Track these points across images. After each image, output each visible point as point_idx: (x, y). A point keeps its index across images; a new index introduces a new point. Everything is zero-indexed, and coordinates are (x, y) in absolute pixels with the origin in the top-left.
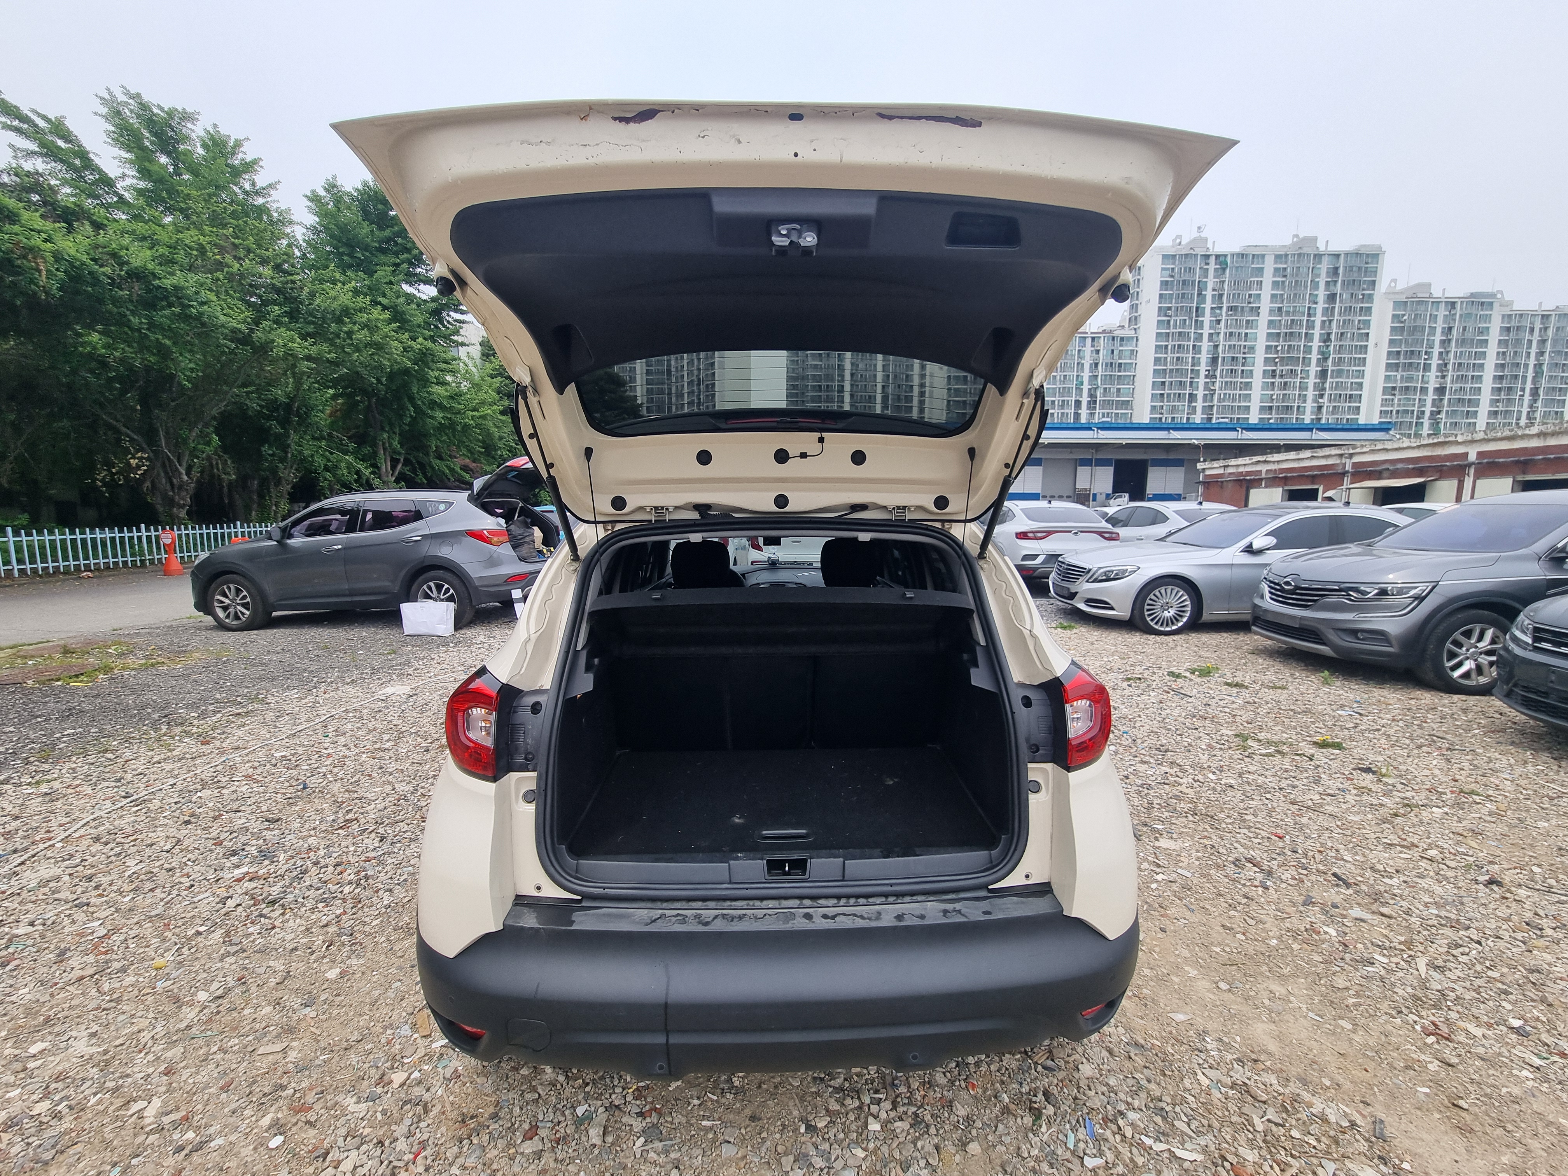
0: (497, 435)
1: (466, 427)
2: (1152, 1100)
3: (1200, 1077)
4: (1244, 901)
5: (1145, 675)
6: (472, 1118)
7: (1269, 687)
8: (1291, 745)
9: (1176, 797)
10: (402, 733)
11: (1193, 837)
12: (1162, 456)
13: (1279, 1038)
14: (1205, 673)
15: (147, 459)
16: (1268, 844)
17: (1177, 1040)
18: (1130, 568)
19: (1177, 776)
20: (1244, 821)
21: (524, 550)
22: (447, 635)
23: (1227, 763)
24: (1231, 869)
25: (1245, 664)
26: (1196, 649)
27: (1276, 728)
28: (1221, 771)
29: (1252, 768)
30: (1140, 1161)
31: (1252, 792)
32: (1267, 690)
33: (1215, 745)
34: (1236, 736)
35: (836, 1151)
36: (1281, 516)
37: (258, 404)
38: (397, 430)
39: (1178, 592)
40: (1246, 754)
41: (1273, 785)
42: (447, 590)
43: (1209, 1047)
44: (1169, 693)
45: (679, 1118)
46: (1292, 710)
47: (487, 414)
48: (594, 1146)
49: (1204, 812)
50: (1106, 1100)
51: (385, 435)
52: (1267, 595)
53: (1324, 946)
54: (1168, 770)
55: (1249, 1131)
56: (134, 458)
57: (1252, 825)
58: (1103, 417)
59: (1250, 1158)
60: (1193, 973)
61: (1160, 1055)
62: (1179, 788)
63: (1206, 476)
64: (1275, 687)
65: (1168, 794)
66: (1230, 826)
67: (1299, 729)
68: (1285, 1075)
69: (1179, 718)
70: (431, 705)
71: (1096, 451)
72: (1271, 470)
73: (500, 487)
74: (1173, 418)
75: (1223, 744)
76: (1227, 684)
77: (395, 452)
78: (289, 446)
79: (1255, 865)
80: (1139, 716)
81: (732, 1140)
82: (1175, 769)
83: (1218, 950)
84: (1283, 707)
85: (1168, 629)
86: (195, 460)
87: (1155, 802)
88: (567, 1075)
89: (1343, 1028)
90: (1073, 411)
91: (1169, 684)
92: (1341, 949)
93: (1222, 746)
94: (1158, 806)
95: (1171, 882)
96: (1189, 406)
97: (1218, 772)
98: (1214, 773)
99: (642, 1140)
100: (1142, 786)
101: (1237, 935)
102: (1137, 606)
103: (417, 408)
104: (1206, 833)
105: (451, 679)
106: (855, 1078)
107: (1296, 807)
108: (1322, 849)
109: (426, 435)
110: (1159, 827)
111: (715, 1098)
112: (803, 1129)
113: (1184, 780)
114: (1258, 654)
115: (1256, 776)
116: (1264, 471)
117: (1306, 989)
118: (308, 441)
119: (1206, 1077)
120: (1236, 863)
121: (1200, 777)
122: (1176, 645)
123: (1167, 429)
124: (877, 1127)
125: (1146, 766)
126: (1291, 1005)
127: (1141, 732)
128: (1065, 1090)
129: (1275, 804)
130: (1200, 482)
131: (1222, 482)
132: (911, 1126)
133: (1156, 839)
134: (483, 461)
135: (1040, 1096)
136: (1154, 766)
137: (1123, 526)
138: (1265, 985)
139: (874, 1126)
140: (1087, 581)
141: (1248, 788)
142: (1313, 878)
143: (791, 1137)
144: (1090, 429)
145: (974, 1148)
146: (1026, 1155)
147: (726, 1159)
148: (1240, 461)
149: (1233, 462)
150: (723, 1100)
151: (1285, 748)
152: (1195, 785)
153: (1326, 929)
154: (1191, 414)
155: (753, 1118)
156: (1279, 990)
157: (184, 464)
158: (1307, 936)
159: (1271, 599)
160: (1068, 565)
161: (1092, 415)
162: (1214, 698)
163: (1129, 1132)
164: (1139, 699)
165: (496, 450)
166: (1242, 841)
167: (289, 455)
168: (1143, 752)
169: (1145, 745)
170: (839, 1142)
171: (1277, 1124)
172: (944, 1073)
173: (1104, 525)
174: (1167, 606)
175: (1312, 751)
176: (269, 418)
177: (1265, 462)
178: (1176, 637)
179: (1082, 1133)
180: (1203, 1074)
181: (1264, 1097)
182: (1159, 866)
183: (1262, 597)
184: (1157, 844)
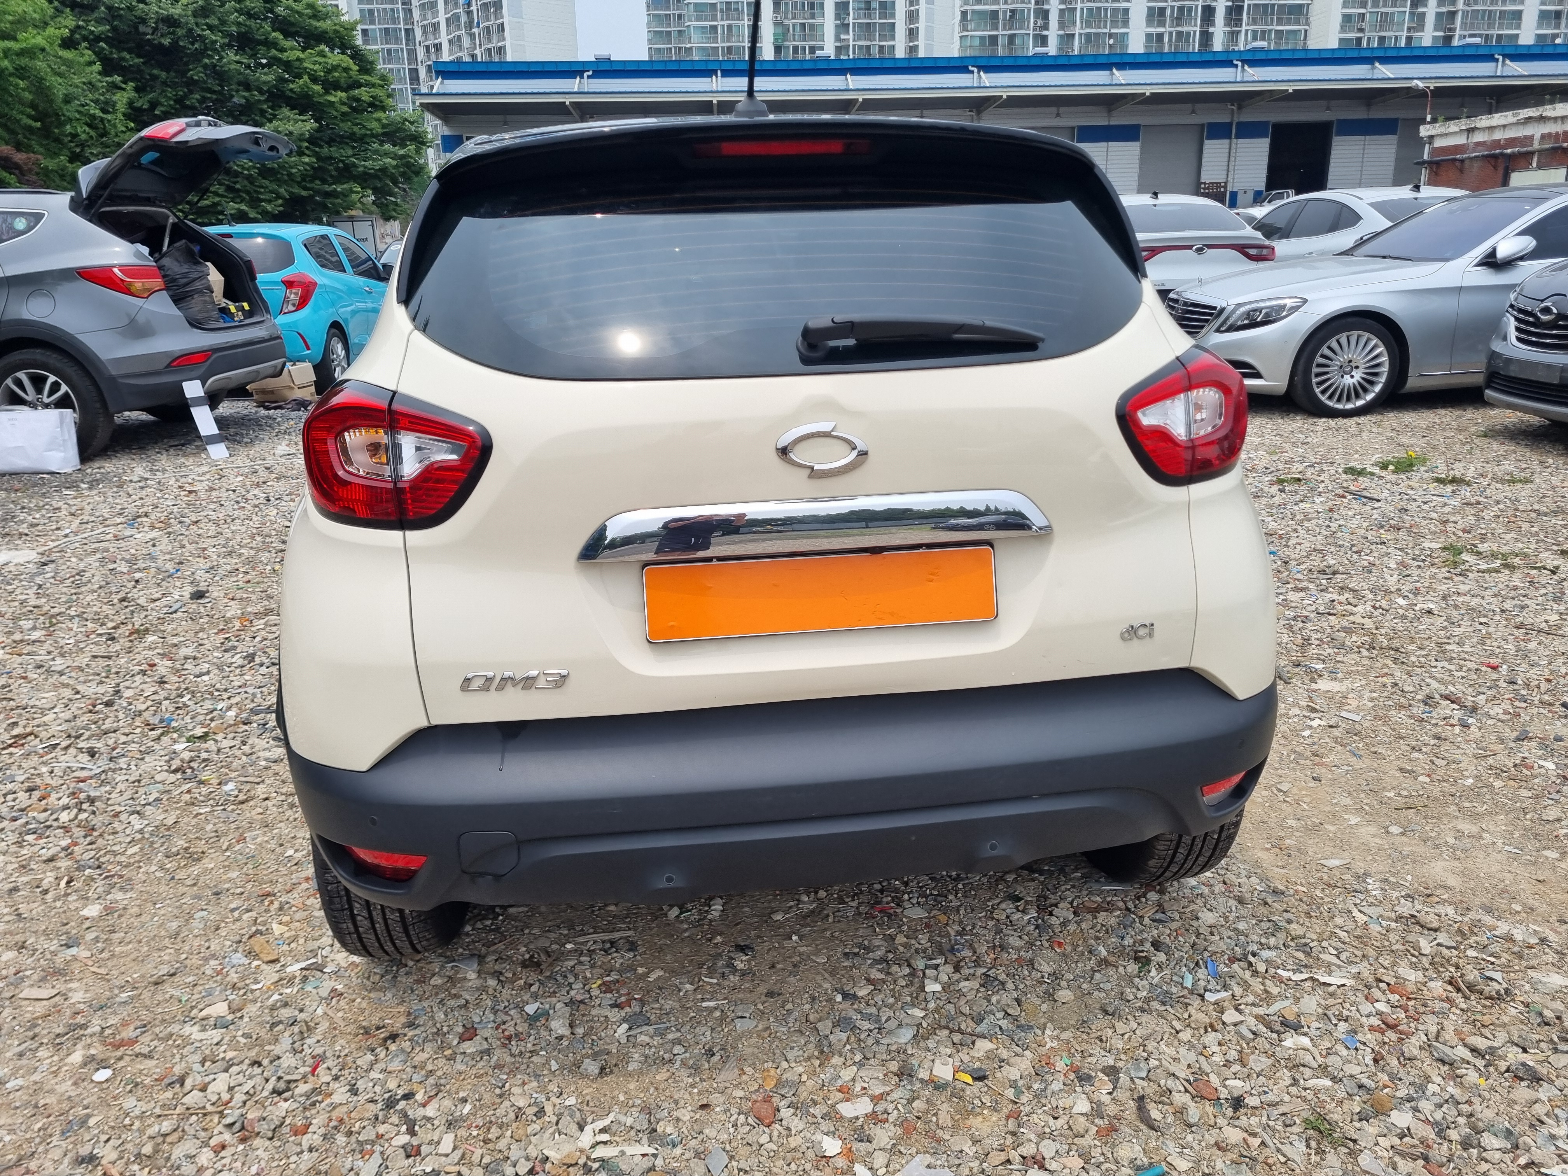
0: (59, 90)
2: (1292, 940)
3: (1356, 913)
4: (1433, 742)
5: (1308, 475)
6: (378, 1028)
7: (1503, 481)
8: (1527, 556)
9: (1345, 630)
10: (52, 616)
11: (1366, 676)
12: (1359, 113)
13: (1464, 873)
14: (1405, 466)
16: (1475, 677)
17: (1329, 885)
18: (1289, 302)
19: (1350, 604)
20: (1445, 651)
21: (196, 304)
22: (69, 470)
23: (1426, 585)
24: (1418, 710)
25: (1470, 452)
26: (1394, 434)
27: (1508, 537)
28: (1416, 595)
29: (1463, 588)
30: (1275, 991)
31: (1460, 617)
32: (1499, 486)
33: (1411, 562)
34: (1444, 549)
35: (886, 1013)
36: (1547, 199)
39: (1368, 340)
40: (1458, 571)
41: (1493, 607)
42: (55, 387)
43: (1370, 887)
44: (1343, 497)
45: (669, 1004)
46: (1535, 511)
47: (35, 47)
48: (560, 1038)
49: (1385, 644)
50: (1233, 943)
52: (1513, 334)
53: (1536, 781)
54: (1334, 596)
55: (1413, 955)
57: (1455, 655)
58: (1255, 39)
59: (1412, 978)
60: (1354, 820)
61: (1305, 899)
62: (1352, 618)
63: (1435, 151)
64: (1513, 481)
65: (1332, 627)
66: (1422, 659)
67: (1542, 536)
68: (1465, 905)
69: (1358, 531)
70: (88, 574)
71: (1240, 108)
72: (1550, 134)
73: (130, 182)
74: (1382, 39)
75: (1423, 561)
76: (1438, 480)
79: (1453, 702)
80: (1296, 531)
81: (748, 1015)
82: (1347, 595)
83: (1391, 794)
84: (1521, 508)
85: (1350, 406)
87: (1314, 636)
88: (499, 981)
89: (1547, 858)
90: (1198, 29)
91: (1345, 484)
92: (1558, 781)
93: (1422, 564)
94: (1317, 642)
95: (1331, 727)
96: (1412, 14)
97: (1411, 596)
98: (1405, 597)
99: (625, 1026)
100: (1295, 618)
101: (1420, 778)
102: (1301, 367)
104: (1386, 670)
105: (108, 537)
106: (901, 949)
107: (1523, 631)
108: (1551, 677)
110: (1317, 667)
111: (715, 981)
112: (839, 998)
113: (1360, 609)
114: (1491, 437)
115: (1467, 598)
116: (1537, 136)
117: (1506, 825)
119: (1365, 914)
120: (1428, 701)
121: (1384, 603)
122: (1362, 431)
123: (1368, 60)
124: (938, 987)
125: (1303, 594)
126: (1482, 842)
127: (1297, 551)
128: (1180, 938)
129: (1491, 630)
130: (1424, 162)
131: (1462, 161)
132: (982, 986)
133: (1313, 680)
134: (37, 148)
135: (1148, 945)
136: (1315, 593)
137: (1281, 238)
138: (1451, 825)
139: (932, 987)
140: (1218, 331)
141: (1454, 613)
142: (1535, 710)
143: (824, 1006)
144: (1228, 64)
145: (1064, 995)
146: (1131, 997)
147: (743, 1033)
148: (1497, 119)
149: (1484, 121)
150: (726, 983)
151: (1517, 561)
152: (1376, 613)
153: (1541, 763)
154: (1415, 29)
155: (770, 994)
156: (1467, 827)
158: (1515, 772)
159: (1519, 339)
160: (1185, 304)
161: (1233, 36)
162: (1415, 500)
163: (1261, 968)
164: (1296, 508)
165: (61, 125)
166: (1438, 675)
168: (1299, 576)
169: (1303, 567)
170: (891, 1007)
171: (1448, 948)
172: (1020, 937)
173: (1249, 232)
174: (1349, 367)
175: (1556, 563)
177: (1542, 119)
178: (1361, 419)
179: (1202, 973)
180: (1360, 911)
181: (1435, 925)
182: (1314, 710)
183: (1505, 338)
184: (1314, 686)
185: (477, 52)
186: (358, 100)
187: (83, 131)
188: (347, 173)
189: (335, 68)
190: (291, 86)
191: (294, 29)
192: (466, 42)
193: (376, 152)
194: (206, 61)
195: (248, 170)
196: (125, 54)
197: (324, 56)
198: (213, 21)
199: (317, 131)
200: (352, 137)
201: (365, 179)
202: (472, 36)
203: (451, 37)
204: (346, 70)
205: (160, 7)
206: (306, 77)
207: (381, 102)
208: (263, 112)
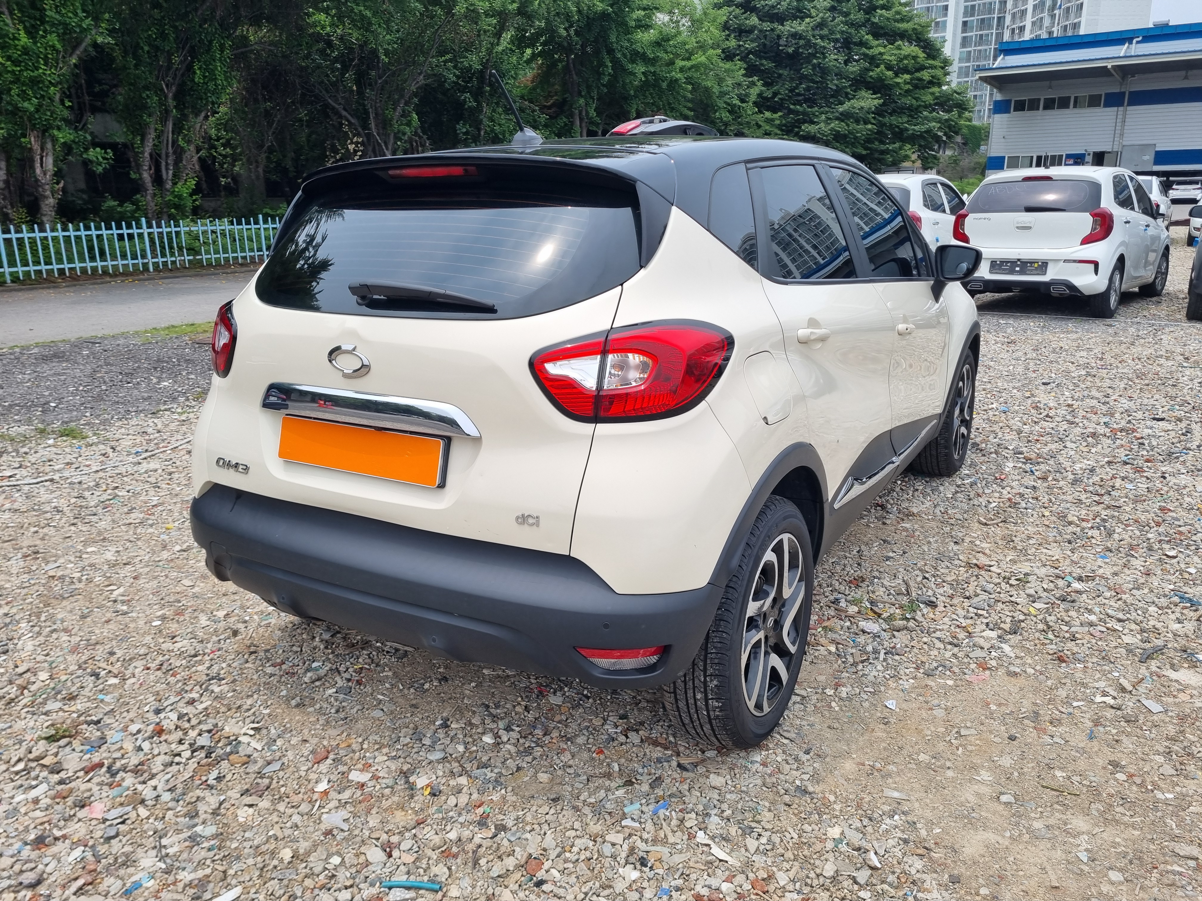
0: (716, 90)
1: (673, 83)
6: (255, 647)
15: (362, 144)
37: (455, 75)
38: (595, 94)
45: (368, 689)
47: (703, 62)
51: (582, 101)
56: (352, 143)
77: (592, 122)
78: (481, 121)
86: (399, 143)
103: (616, 62)
109: (626, 98)
118: (500, 115)
157: (390, 147)
167: (482, 133)
176: (463, 90)
185: (1055, 29)
186: (921, 80)
187: (726, 116)
188: (900, 136)
189: (906, 57)
190: (871, 73)
191: (882, 32)
192: (1047, 22)
193: (926, 118)
194: (815, 61)
195: (826, 136)
196: (764, 62)
197: (900, 49)
198: (825, 32)
199: (884, 104)
200: (910, 108)
201: (913, 139)
202: (1053, 17)
203: (1035, 19)
204: (915, 58)
205: (791, 27)
206: (882, 66)
207: (939, 79)
208: (847, 94)
